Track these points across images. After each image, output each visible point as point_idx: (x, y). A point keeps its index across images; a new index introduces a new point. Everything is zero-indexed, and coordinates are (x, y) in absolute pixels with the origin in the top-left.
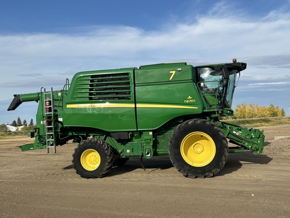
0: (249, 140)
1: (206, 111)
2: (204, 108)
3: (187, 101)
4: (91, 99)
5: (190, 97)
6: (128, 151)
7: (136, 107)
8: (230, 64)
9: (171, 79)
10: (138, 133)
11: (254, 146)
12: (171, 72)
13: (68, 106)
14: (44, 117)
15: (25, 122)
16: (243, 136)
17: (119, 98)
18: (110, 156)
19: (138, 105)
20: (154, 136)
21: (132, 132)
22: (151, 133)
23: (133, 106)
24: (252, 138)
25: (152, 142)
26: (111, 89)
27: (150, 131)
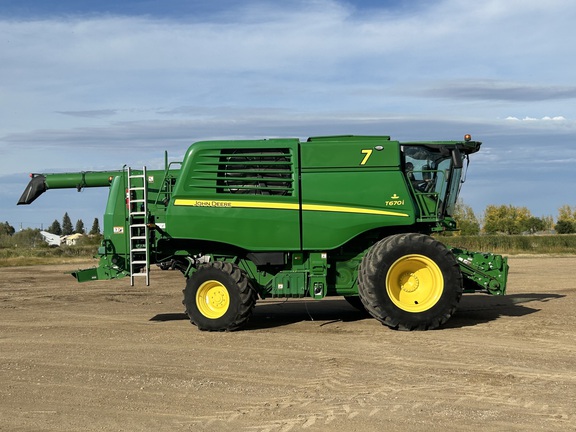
0: (483, 272)
1: (421, 220)
2: (417, 216)
3: (391, 203)
4: (220, 191)
5: (395, 197)
6: (280, 286)
7: (301, 209)
8: (462, 144)
9: (363, 163)
10: (301, 254)
11: (493, 283)
12: (363, 151)
13: (178, 202)
14: (127, 219)
15: (80, 225)
16: (475, 266)
17: (271, 192)
18: (246, 292)
19: (305, 207)
20: (329, 260)
21: (291, 252)
22: (324, 256)
23: (296, 206)
24: (490, 269)
25: (325, 271)
26: (255, 175)
27: (323, 252)
